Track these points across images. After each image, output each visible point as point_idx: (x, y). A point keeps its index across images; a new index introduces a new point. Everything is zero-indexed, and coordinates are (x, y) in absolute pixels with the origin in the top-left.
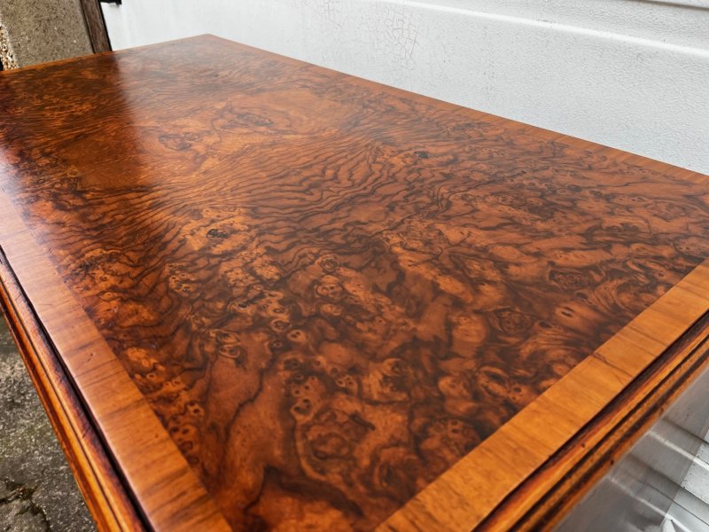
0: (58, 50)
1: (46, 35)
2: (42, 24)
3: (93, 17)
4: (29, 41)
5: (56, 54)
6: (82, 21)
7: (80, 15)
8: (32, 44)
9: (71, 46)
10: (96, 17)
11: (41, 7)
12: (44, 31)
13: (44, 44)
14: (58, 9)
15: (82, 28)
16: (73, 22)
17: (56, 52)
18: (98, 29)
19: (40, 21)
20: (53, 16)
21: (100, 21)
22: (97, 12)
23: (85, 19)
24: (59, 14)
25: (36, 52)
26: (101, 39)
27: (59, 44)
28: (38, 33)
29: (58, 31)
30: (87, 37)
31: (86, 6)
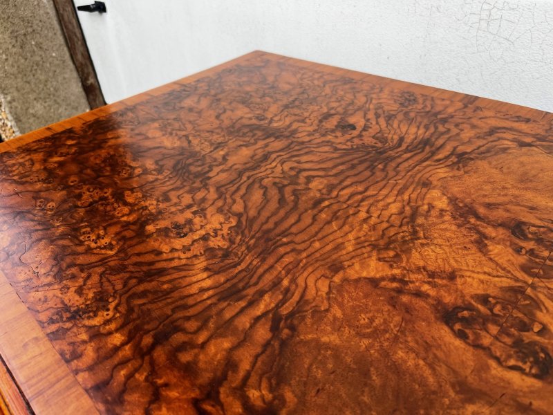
0: (37, 65)
1: (23, 51)
2: (19, 39)
3: (70, 27)
4: (7, 60)
5: (36, 70)
6: (59, 32)
7: (57, 26)
8: (10, 62)
9: (51, 59)
10: (73, 26)
11: (16, 21)
12: (21, 47)
13: (23, 61)
14: (34, 22)
15: (61, 39)
16: (50, 34)
17: (35, 67)
18: (76, 39)
19: (16, 37)
20: (30, 30)
21: (77, 31)
22: (74, 21)
23: (62, 29)
24: (35, 27)
25: (15, 70)
26: (80, 49)
27: (38, 58)
28: (14, 50)
29: (35, 46)
30: (66, 49)
31: (62, 16)
